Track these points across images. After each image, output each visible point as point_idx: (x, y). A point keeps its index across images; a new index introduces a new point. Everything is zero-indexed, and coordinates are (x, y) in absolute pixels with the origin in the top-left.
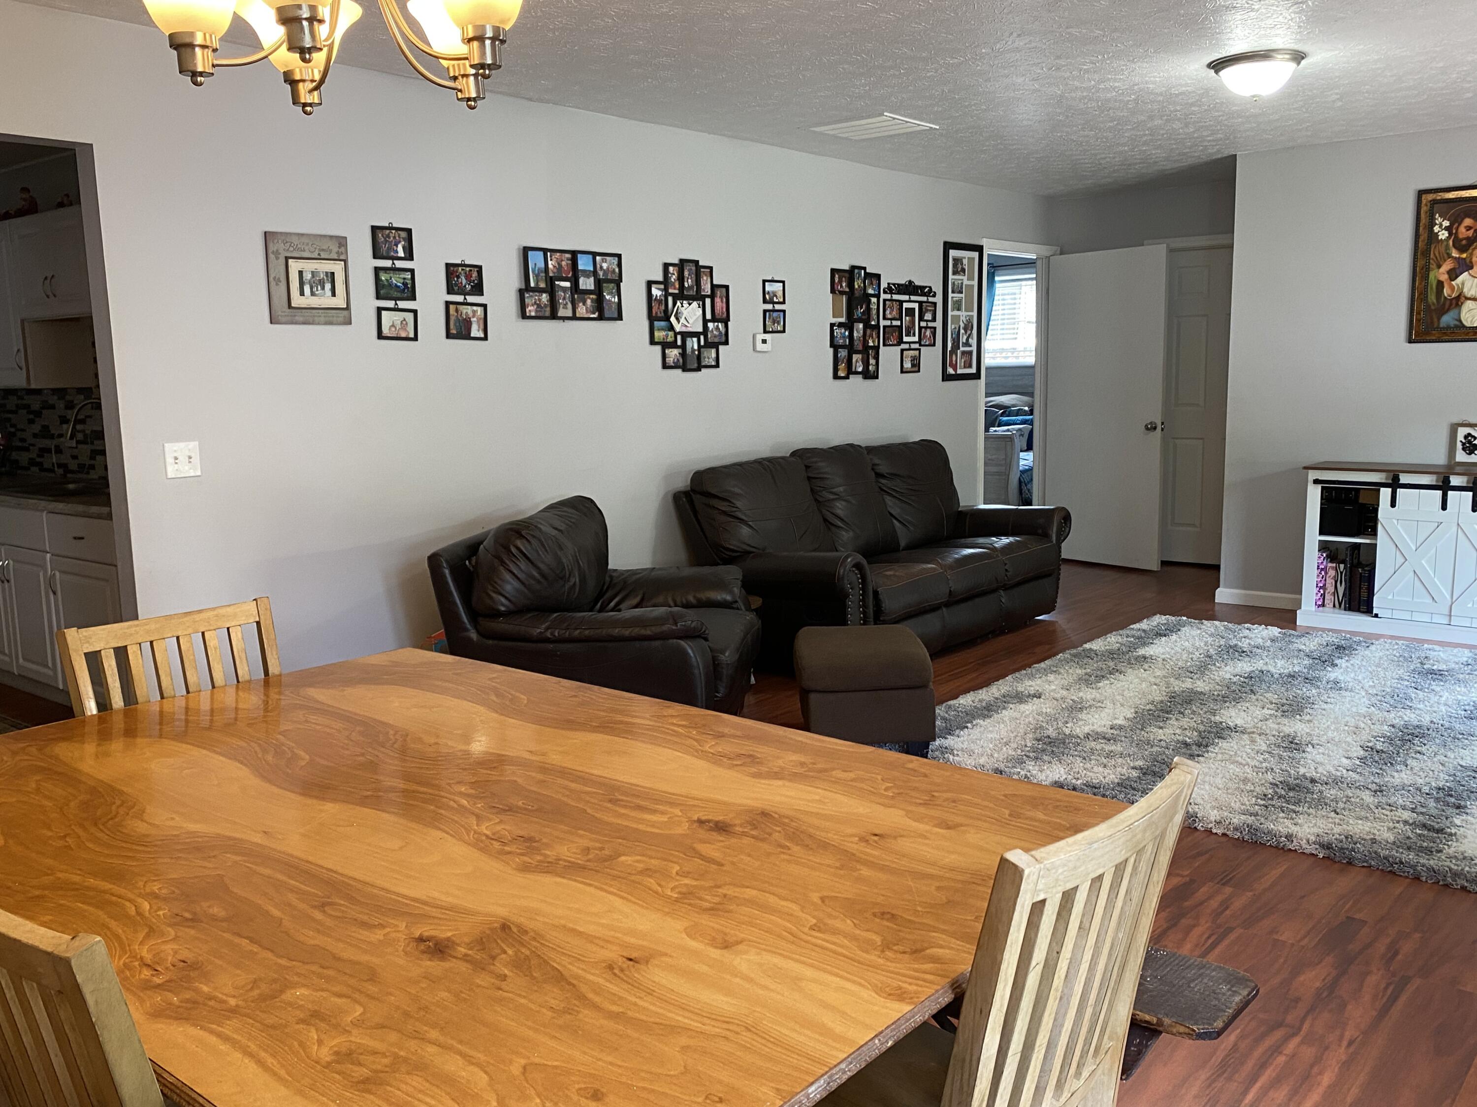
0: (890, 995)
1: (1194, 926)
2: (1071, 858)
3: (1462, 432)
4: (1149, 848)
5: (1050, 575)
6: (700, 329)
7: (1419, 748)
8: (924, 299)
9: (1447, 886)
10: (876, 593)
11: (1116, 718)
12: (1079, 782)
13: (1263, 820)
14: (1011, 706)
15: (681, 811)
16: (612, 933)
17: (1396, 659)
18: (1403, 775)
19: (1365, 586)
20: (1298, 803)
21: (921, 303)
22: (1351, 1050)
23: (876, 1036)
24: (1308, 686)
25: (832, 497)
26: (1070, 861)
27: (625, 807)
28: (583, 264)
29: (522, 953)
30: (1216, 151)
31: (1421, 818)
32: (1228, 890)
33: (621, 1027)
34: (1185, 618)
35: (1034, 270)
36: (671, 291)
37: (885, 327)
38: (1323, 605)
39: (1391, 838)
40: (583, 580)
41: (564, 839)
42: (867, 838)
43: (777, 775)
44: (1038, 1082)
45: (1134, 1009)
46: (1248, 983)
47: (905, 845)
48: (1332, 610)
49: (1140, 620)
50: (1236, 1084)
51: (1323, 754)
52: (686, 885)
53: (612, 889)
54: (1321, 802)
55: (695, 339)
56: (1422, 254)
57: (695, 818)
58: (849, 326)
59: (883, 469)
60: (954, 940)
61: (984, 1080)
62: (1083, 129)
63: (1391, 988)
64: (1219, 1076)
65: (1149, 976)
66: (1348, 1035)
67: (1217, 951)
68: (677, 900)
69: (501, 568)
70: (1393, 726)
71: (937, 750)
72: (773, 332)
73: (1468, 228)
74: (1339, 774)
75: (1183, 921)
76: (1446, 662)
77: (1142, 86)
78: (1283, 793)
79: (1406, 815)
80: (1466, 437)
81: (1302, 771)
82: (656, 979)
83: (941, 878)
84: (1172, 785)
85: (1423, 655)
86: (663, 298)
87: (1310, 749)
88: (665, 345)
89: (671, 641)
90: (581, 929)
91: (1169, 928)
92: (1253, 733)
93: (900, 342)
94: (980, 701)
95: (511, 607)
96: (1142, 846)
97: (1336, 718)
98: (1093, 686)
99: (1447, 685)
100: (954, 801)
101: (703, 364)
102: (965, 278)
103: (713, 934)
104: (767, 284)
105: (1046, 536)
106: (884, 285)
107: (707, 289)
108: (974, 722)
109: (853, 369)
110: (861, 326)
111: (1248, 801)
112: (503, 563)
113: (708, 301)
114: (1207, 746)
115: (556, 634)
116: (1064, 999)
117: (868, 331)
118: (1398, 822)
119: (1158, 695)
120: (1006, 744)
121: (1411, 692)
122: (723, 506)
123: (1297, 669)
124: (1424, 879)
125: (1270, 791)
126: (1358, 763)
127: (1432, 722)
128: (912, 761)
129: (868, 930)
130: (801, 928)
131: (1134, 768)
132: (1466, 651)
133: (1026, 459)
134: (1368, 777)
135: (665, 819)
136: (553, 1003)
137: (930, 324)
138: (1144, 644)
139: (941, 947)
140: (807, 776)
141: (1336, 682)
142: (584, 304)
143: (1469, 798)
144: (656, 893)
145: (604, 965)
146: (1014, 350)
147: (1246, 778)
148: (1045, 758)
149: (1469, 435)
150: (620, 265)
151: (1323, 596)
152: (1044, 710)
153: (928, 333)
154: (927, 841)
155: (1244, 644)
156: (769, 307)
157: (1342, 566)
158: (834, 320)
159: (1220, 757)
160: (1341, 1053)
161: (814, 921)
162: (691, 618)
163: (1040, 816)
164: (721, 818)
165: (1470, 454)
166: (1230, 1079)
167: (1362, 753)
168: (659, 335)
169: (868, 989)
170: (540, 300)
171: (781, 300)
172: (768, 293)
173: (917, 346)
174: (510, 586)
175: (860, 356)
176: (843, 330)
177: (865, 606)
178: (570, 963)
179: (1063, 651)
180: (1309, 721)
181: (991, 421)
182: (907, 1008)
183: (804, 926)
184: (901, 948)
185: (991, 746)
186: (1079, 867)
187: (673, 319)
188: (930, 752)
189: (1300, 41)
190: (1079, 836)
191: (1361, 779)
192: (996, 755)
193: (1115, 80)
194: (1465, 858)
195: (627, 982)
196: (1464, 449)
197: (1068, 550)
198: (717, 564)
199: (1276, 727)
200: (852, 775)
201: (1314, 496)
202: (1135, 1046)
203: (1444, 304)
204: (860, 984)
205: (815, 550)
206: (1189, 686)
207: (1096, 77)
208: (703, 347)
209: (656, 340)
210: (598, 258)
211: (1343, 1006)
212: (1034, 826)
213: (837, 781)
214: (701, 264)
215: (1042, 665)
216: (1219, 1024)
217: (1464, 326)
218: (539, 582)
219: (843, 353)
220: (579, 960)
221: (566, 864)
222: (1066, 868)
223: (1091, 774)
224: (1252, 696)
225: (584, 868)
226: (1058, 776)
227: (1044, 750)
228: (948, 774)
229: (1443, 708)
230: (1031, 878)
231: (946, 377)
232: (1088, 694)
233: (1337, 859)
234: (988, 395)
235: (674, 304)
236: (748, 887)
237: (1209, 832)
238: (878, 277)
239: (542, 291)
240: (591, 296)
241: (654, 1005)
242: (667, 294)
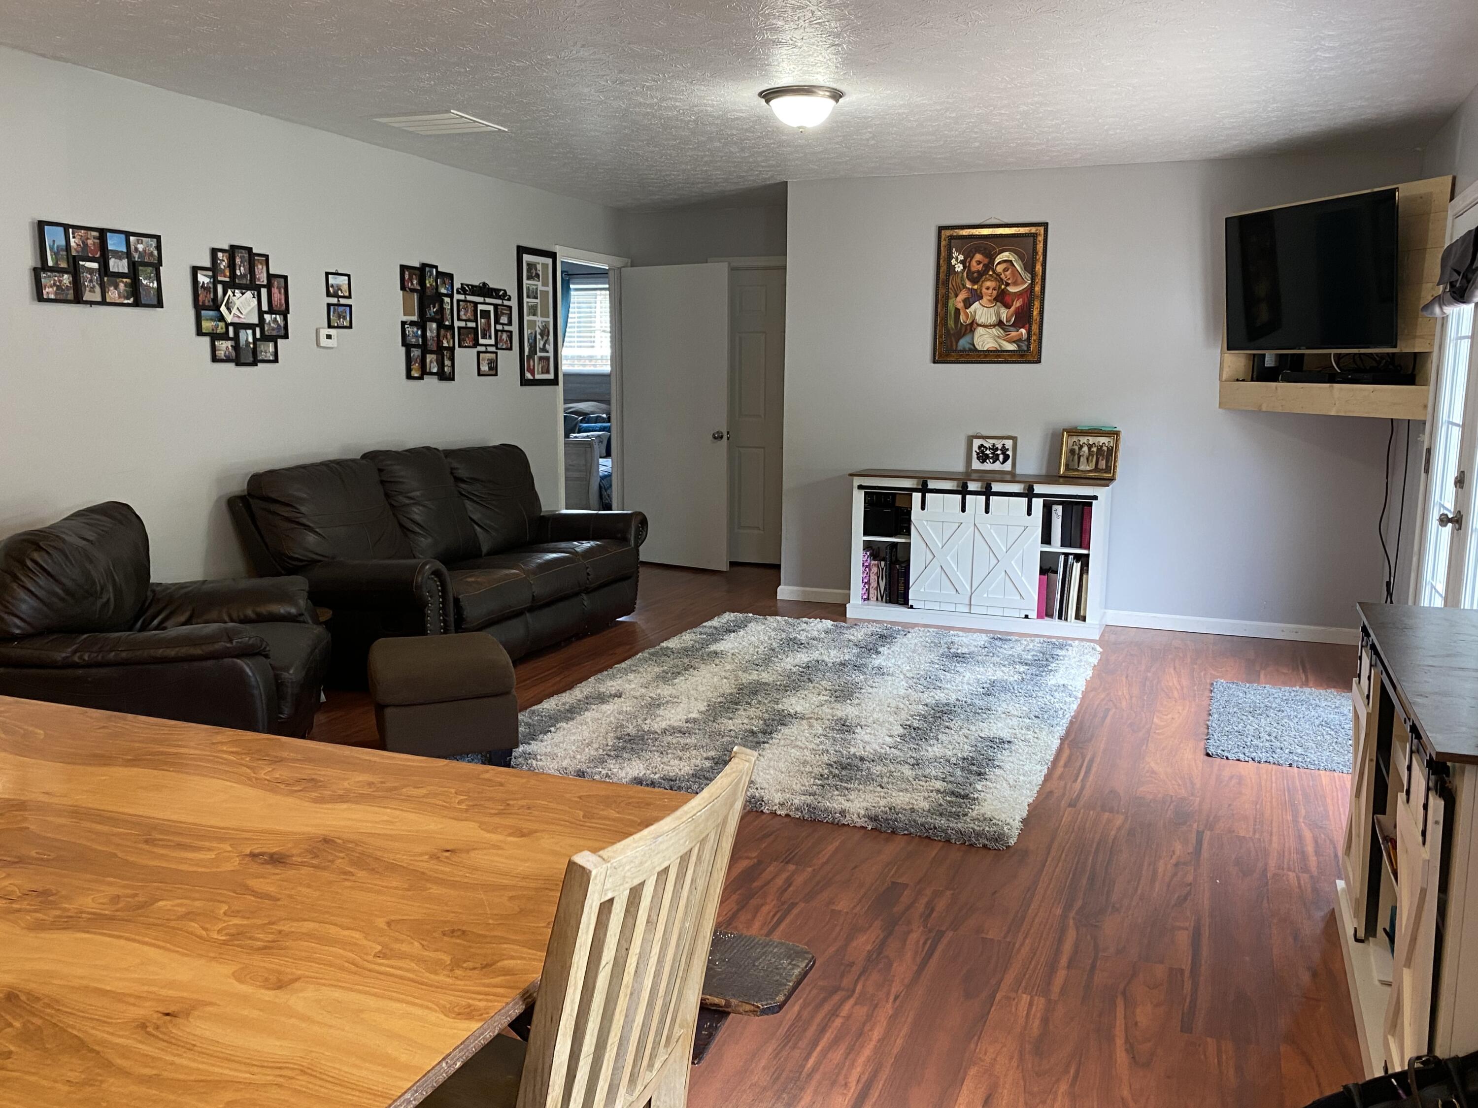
0: (459, 1014)
1: (762, 905)
2: (637, 854)
3: (977, 443)
4: (712, 836)
5: (629, 577)
6: (255, 320)
7: (947, 724)
8: (499, 302)
9: (971, 845)
10: (457, 601)
11: (690, 712)
12: (657, 776)
13: (820, 799)
14: (593, 707)
15: (231, 845)
16: (146, 988)
17: (928, 645)
18: (935, 748)
19: (902, 580)
20: (850, 780)
21: (496, 306)
22: (898, 1002)
23: (444, 1059)
24: (857, 673)
25: (407, 501)
26: (636, 857)
27: (163, 846)
28: (114, 244)
29: (33, 1023)
30: (768, 176)
31: (950, 786)
32: (791, 867)
33: (154, 1092)
34: (751, 615)
35: (607, 280)
36: (220, 278)
37: (459, 328)
38: (868, 599)
39: (927, 807)
40: (118, 592)
41: (88, 889)
42: (439, 855)
43: (342, 798)
44: (612, 1080)
45: (703, 994)
46: (806, 955)
47: (478, 858)
48: (875, 603)
49: (711, 618)
50: (799, 1051)
51: (870, 734)
52: (235, 925)
53: (147, 939)
54: (869, 779)
55: (250, 332)
56: (943, 284)
57: (248, 851)
58: (421, 324)
59: (463, 473)
60: (525, 950)
61: (557, 1087)
62: (648, 145)
63: (929, 942)
64: (785, 1046)
65: (718, 960)
66: (894, 990)
67: (782, 926)
68: (225, 943)
69: (15, 586)
70: (926, 705)
71: (520, 756)
72: (338, 327)
73: (979, 263)
74: (883, 751)
75: (751, 901)
76: (968, 646)
77: (701, 108)
78: (837, 772)
79: (939, 785)
80: (979, 448)
81: (853, 750)
82: (198, 1032)
83: (514, 887)
84: (731, 774)
85: (950, 641)
86: (211, 286)
87: (859, 730)
88: (214, 337)
89: (226, 660)
90: (108, 988)
91: (738, 911)
92: (811, 718)
93: (476, 344)
94: (564, 704)
95: (29, 630)
96: (704, 835)
97: (880, 700)
98: (670, 682)
99: (969, 666)
100: (529, 808)
101: (260, 358)
102: (540, 284)
103: (266, 975)
104: (330, 276)
105: (625, 540)
106: (457, 285)
107: (263, 279)
108: (558, 726)
109: (428, 370)
110: (434, 325)
111: (808, 781)
112: (15, 578)
113: (264, 291)
114: (771, 733)
115: (86, 658)
116: (634, 994)
117: (442, 332)
118: (932, 791)
119: (728, 687)
120: (589, 745)
121: (941, 674)
122: (284, 511)
123: (847, 657)
124: (953, 841)
125: (826, 771)
126: (899, 740)
127: (957, 700)
128: (487, 772)
129: (436, 950)
130: (365, 957)
131: (706, 759)
132: (984, 635)
133: (605, 465)
134: (907, 752)
135: (211, 855)
136: (72, 1076)
137: (507, 328)
138: (716, 641)
139: (512, 958)
140: (375, 797)
141: (880, 668)
142: (116, 287)
143: (987, 764)
144: (200, 937)
145: (134, 1024)
146: (591, 358)
147: (805, 761)
148: (625, 755)
149: (982, 445)
150: (159, 247)
151: (868, 590)
152: (624, 709)
153: (505, 336)
154: (500, 852)
155: (802, 637)
156: (334, 300)
157: (883, 563)
158: (405, 319)
159: (782, 742)
160: (888, 1008)
161: (379, 948)
162: (249, 635)
163: (613, 814)
164: (275, 850)
165: (983, 463)
166: (794, 1047)
167: (901, 731)
168: (207, 325)
169: (436, 1011)
170: (60, 281)
171: (347, 294)
172: (332, 286)
173: (493, 349)
174: (26, 605)
175: (434, 357)
176: (415, 329)
177: (445, 614)
178: (93, 1028)
179: (642, 650)
180: (858, 704)
181: (571, 427)
182: (475, 1026)
183: (367, 954)
184: (470, 964)
185: (574, 748)
186: (646, 862)
187: (223, 309)
188: (513, 760)
189: (837, 80)
190: (646, 832)
191: (901, 754)
192: (579, 757)
193: (676, 100)
194: (985, 819)
195: (164, 1041)
196: (978, 458)
197: (645, 554)
198: (279, 574)
199: (831, 711)
200: (424, 791)
201: (859, 500)
202: (706, 1030)
203: (961, 329)
204: (428, 1008)
205: (390, 558)
206: (755, 677)
207: (658, 94)
208: (259, 340)
209: (204, 331)
210: (132, 238)
211: (890, 965)
212: (607, 825)
213: (409, 799)
214: (254, 251)
215: (623, 665)
216: (781, 998)
217: (976, 350)
218: (62, 600)
219: (416, 353)
220: (105, 1022)
221: (89, 916)
222: (632, 865)
223: (669, 768)
224: (810, 684)
225: (112, 918)
226: (637, 772)
227: (624, 748)
228: (524, 780)
229: (966, 687)
230: (598, 878)
231: (524, 382)
232: (665, 691)
233: (883, 829)
234: (566, 401)
235: (225, 293)
236: (305, 920)
237: (774, 814)
238: (451, 276)
239: (63, 271)
240: (125, 280)
241: (194, 1060)
242: (215, 282)
